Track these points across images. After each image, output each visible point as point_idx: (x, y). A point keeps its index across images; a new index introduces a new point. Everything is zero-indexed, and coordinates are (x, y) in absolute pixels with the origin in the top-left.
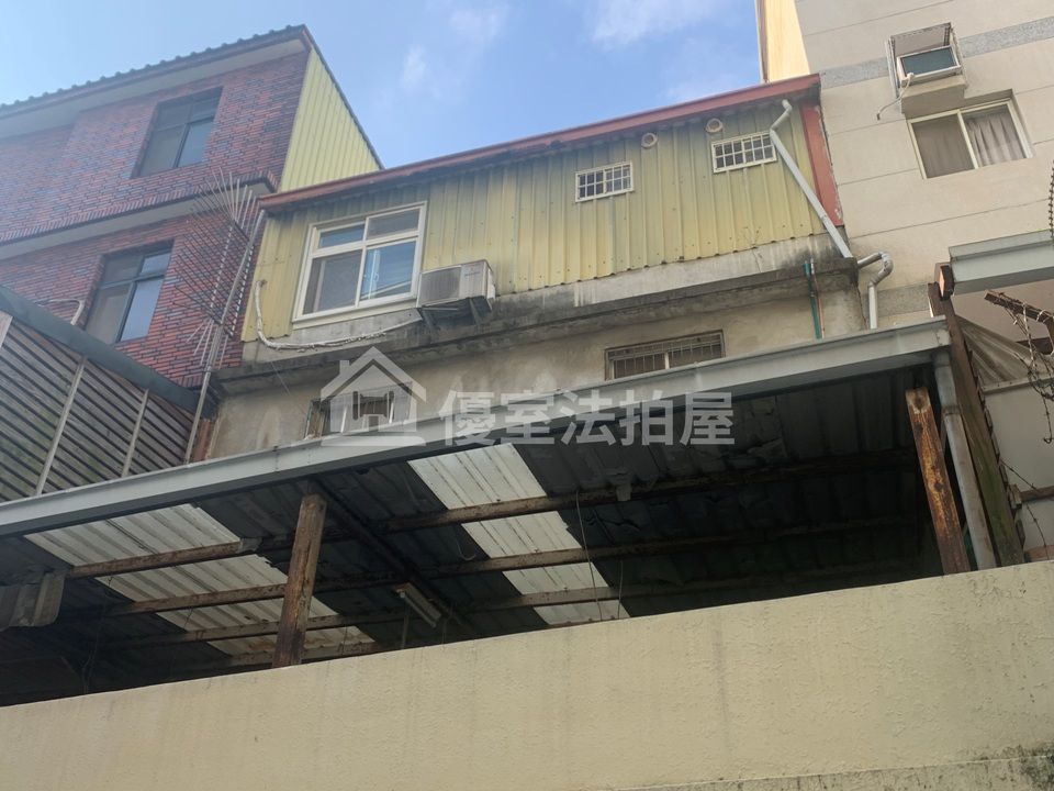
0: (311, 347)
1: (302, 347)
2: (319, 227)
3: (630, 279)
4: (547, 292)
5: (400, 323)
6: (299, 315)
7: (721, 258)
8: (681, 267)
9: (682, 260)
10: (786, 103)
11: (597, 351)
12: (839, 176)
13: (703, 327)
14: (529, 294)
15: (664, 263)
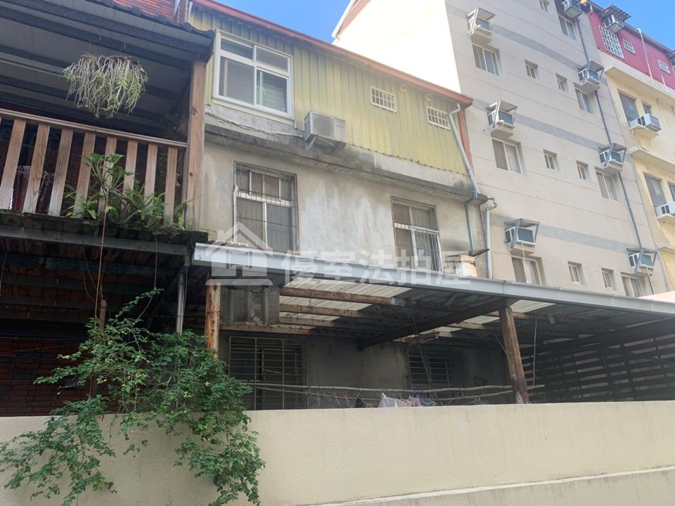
0: (228, 122)
1: (222, 119)
2: (222, 34)
3: (397, 161)
4: (361, 151)
5: (284, 131)
6: (216, 94)
7: (432, 169)
8: (417, 166)
9: (418, 162)
10: (459, 105)
11: (387, 196)
12: (472, 152)
13: (428, 202)
14: (353, 147)
15: (411, 160)
